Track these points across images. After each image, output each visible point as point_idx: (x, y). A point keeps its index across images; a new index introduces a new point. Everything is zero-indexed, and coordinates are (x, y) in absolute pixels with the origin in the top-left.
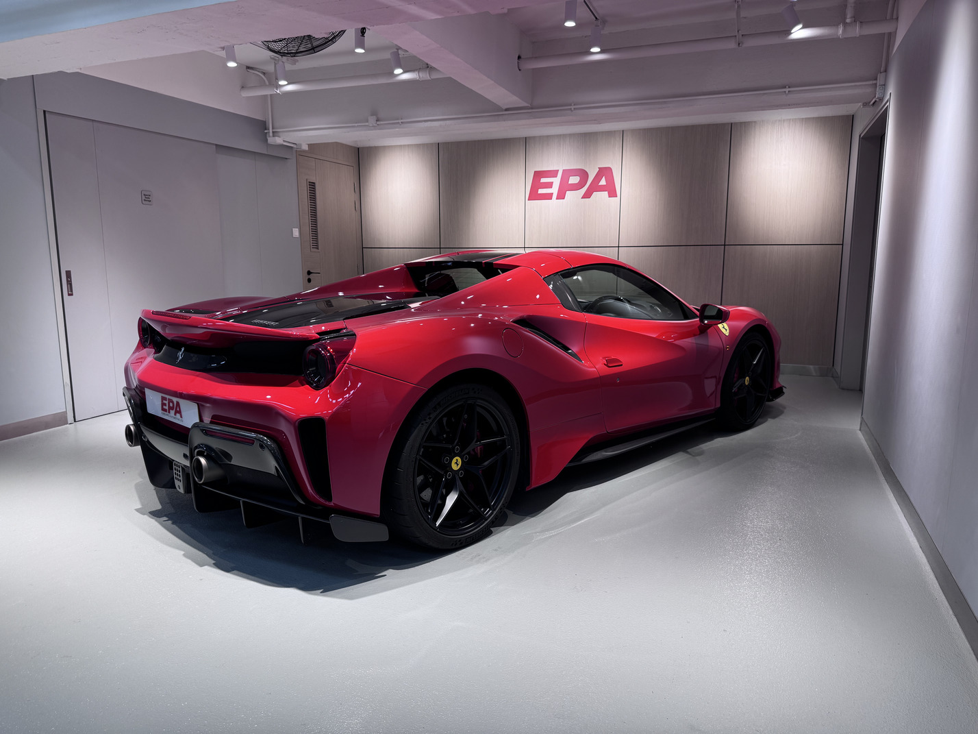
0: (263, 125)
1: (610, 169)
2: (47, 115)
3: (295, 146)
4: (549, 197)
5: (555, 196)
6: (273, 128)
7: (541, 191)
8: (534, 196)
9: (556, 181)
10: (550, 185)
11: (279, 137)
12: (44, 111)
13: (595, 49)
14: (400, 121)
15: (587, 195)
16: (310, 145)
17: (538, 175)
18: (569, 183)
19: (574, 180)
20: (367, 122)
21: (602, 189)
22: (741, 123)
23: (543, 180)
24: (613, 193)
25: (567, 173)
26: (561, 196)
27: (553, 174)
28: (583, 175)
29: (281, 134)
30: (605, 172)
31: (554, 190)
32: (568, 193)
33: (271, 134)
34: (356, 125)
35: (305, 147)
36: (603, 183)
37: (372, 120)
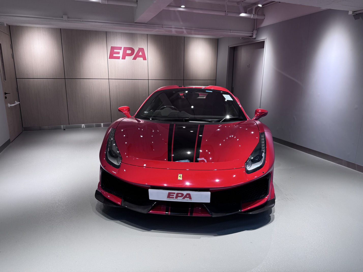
1: (143, 49)
4: (118, 58)
5: (121, 58)
7: (114, 55)
8: (111, 57)
9: (121, 52)
10: (118, 53)
13: (183, 6)
15: (135, 58)
17: (113, 48)
18: (127, 53)
19: (129, 52)
20: (62, 18)
21: (140, 56)
22: (187, 37)
23: (115, 51)
24: (145, 59)
25: (126, 49)
26: (124, 58)
27: (120, 48)
28: (132, 50)
30: (141, 50)
31: (121, 55)
32: (127, 57)
36: (141, 54)
37: (65, 17)
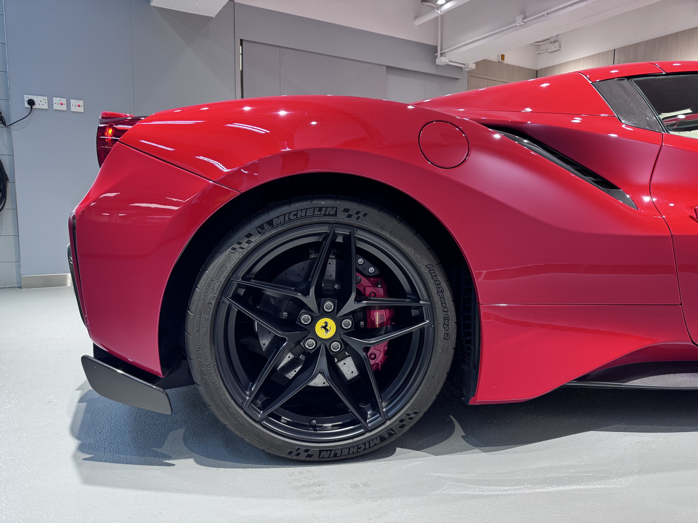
0: (434, 49)
2: (244, 43)
3: (463, 66)
6: (441, 50)
11: (445, 57)
12: (241, 40)
14: (545, 13)
16: (477, 64)
20: (515, 22)
29: (446, 54)
33: (439, 55)
34: (505, 28)
35: (473, 66)
37: (519, 20)
